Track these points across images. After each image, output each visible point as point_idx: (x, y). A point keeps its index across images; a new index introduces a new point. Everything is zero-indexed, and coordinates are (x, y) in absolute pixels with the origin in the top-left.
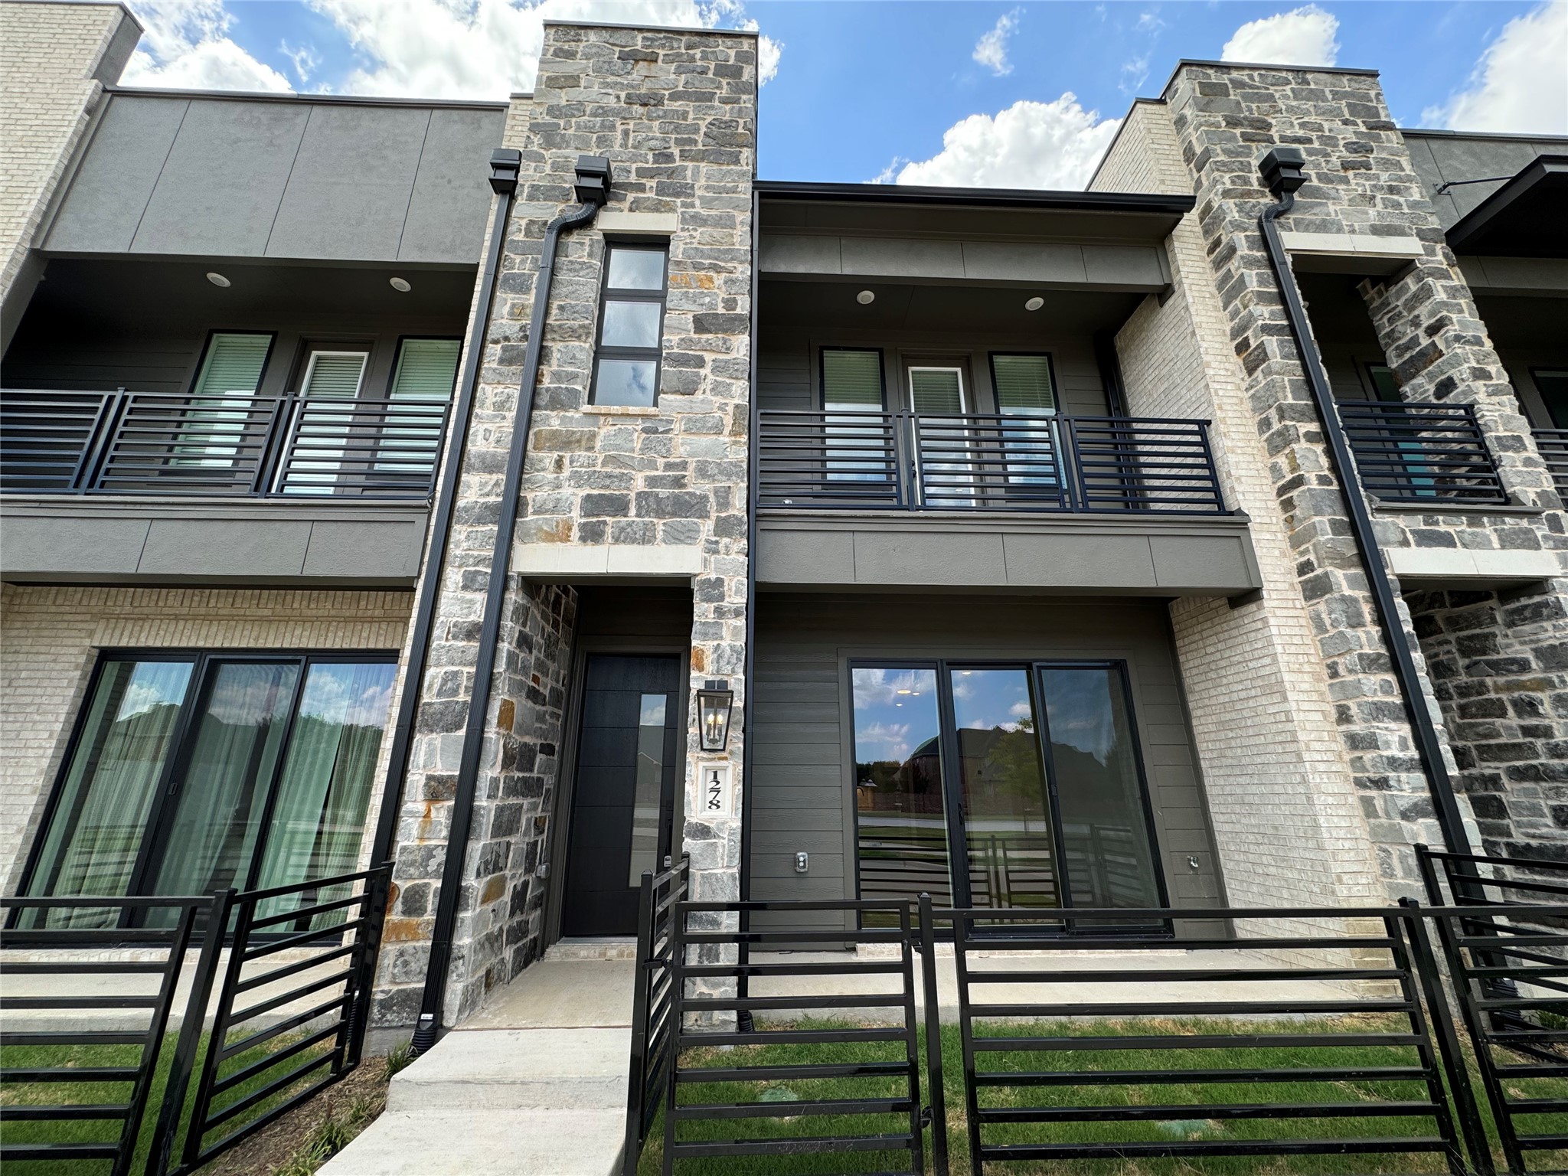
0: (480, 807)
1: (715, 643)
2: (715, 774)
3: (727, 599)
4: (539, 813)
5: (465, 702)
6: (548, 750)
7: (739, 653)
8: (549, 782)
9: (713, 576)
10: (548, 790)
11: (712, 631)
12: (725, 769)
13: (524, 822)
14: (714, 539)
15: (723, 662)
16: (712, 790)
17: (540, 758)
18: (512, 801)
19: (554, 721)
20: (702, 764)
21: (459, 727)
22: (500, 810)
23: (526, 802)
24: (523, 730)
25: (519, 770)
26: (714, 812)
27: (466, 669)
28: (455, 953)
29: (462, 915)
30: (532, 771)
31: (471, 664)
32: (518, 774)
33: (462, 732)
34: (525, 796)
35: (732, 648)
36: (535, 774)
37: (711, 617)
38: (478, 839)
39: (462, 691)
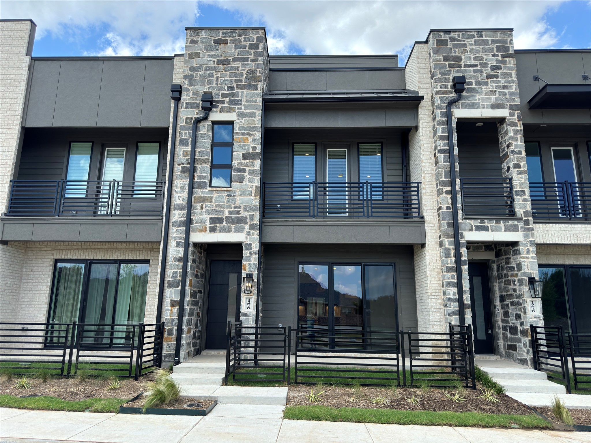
0: (185, 308)
1: (249, 263)
2: (249, 299)
3: (253, 249)
4: (198, 311)
5: (179, 280)
6: (200, 292)
7: (256, 266)
8: (201, 302)
9: (249, 242)
10: (200, 304)
11: (248, 259)
12: (252, 298)
13: (195, 313)
14: (249, 231)
15: (251, 268)
16: (248, 304)
17: (198, 294)
18: (192, 307)
19: (201, 283)
20: (245, 297)
21: (178, 287)
22: (190, 309)
23: (195, 308)
24: (194, 287)
25: (194, 298)
26: (249, 310)
27: (179, 271)
28: (182, 344)
29: (183, 336)
30: (197, 298)
31: (180, 269)
32: (193, 300)
33: (180, 288)
34: (195, 306)
35: (254, 264)
36: (197, 300)
37: (248, 255)
38: (185, 316)
39: (178, 276)
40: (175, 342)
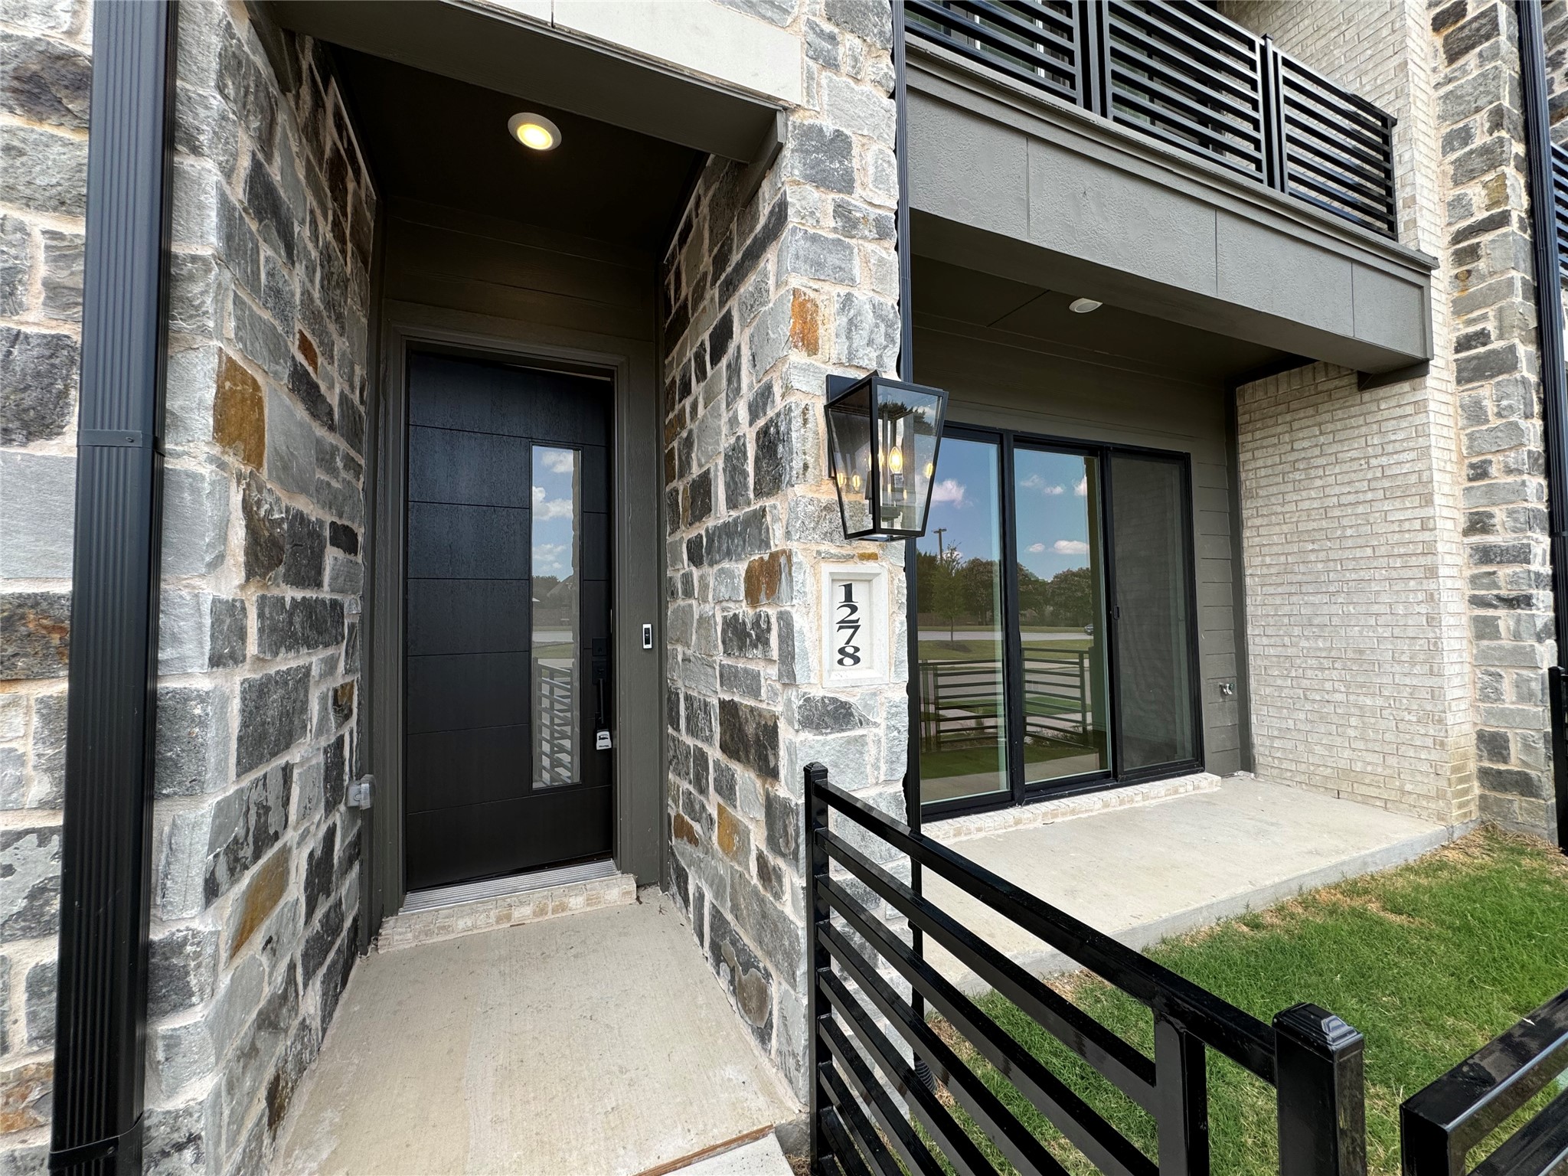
1: (843, 290)
2: (848, 589)
3: (858, 190)
4: (339, 679)
5: (55, 344)
6: (344, 538)
7: (890, 325)
8: (353, 608)
9: (829, 125)
10: (352, 627)
11: (833, 260)
12: (868, 579)
13: (314, 707)
14: (828, 27)
15: (859, 340)
16: (844, 624)
17: (332, 556)
18: (287, 662)
19: (348, 476)
20: (827, 568)
21: (42, 426)
22: (256, 695)
23: (314, 659)
24: (292, 479)
25: (298, 582)
26: (850, 672)
27: (39, 222)
28: (159, 1135)
29: (164, 1026)
30: (319, 585)
31: (60, 205)
32: (291, 594)
33: (64, 447)
34: (311, 645)
35: (876, 308)
36: (326, 594)
37: (828, 224)
38: (194, 789)
39: (33, 296)
40: (43, 1139)
